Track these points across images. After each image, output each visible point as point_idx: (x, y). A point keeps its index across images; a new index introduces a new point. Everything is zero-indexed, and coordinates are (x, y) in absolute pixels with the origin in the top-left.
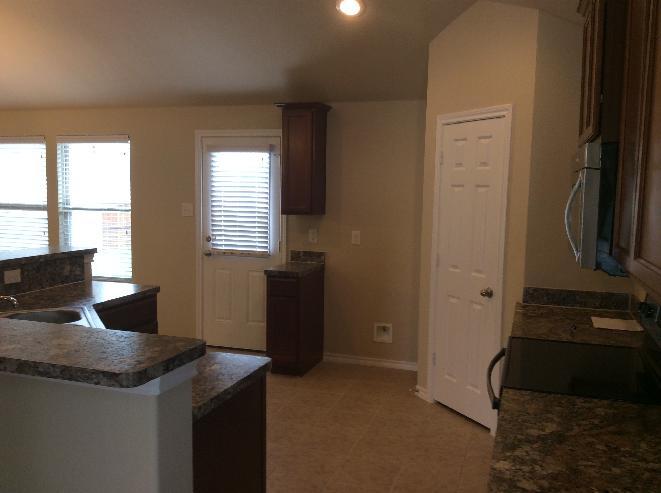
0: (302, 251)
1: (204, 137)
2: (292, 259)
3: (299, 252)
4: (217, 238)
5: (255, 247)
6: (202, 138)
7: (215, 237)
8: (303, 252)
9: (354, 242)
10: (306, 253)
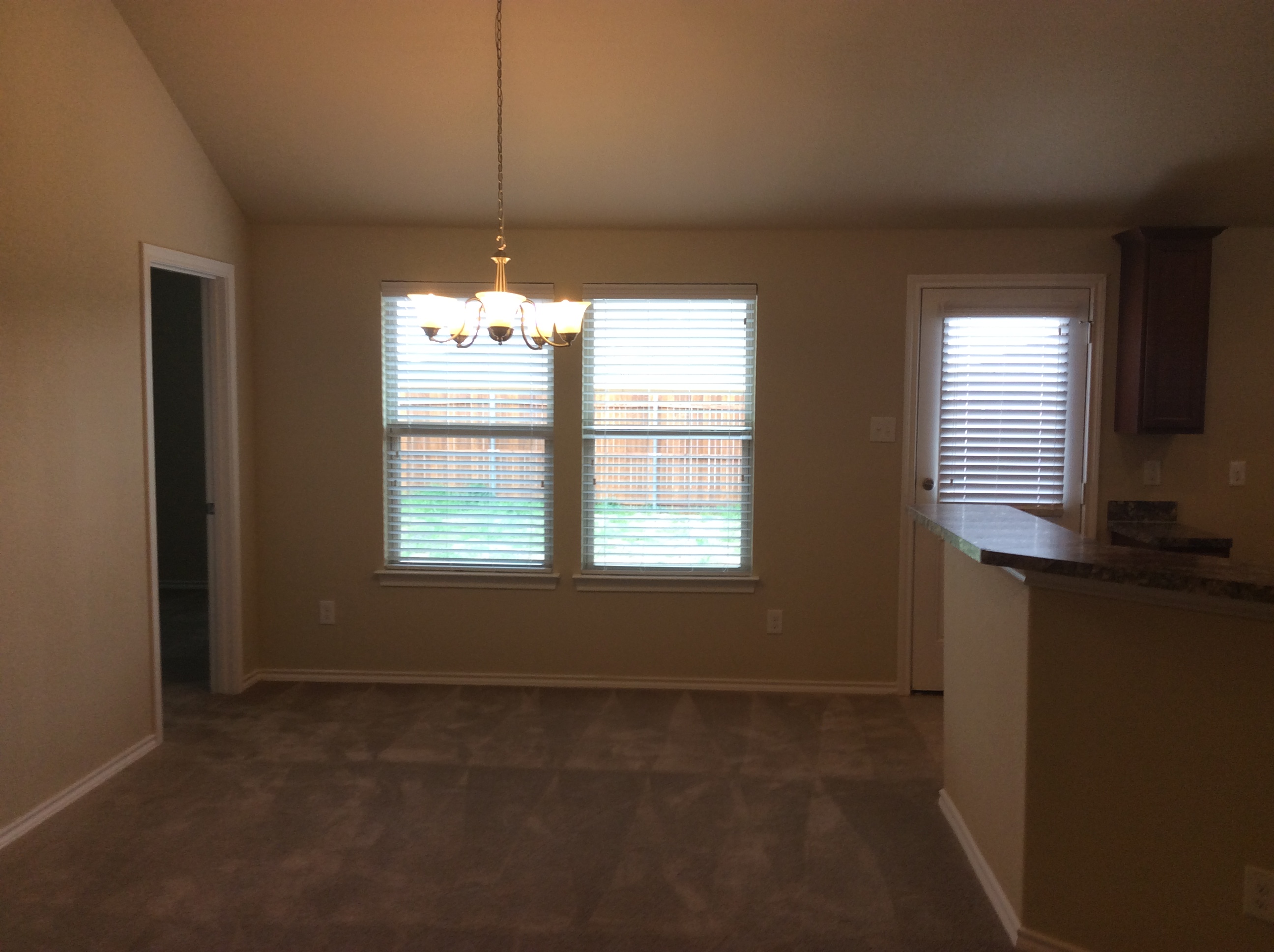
0: (1132, 501)
1: (926, 288)
2: (1111, 516)
3: (1126, 503)
4: (956, 482)
5: (1034, 496)
6: (922, 289)
7: (952, 481)
8: (1134, 502)
9: (1232, 482)
10: (1140, 505)
